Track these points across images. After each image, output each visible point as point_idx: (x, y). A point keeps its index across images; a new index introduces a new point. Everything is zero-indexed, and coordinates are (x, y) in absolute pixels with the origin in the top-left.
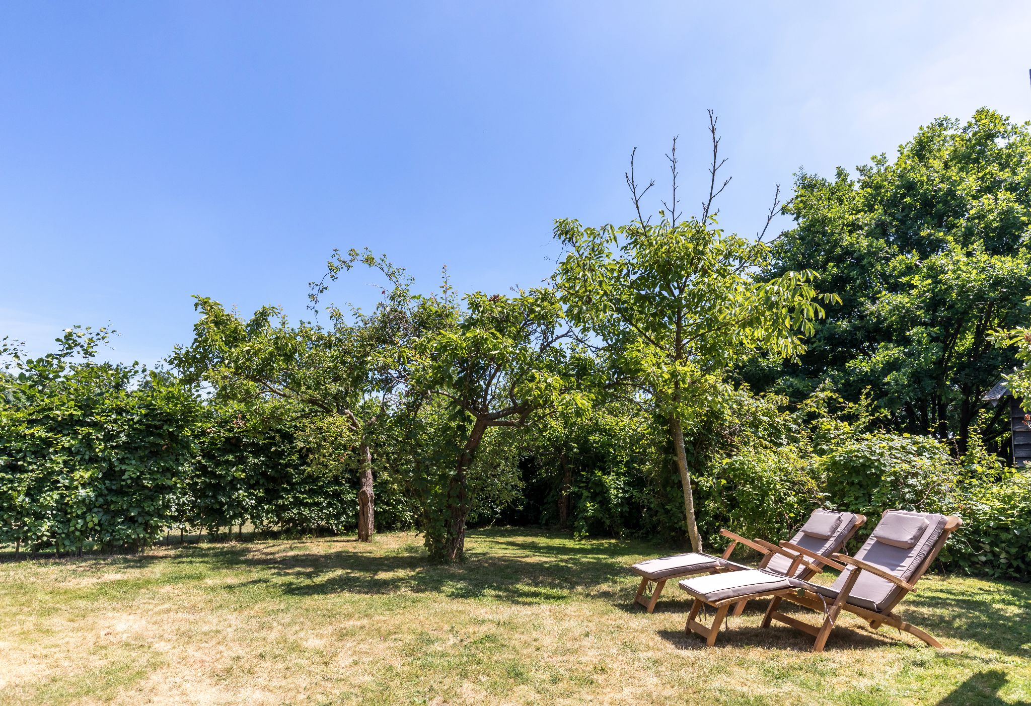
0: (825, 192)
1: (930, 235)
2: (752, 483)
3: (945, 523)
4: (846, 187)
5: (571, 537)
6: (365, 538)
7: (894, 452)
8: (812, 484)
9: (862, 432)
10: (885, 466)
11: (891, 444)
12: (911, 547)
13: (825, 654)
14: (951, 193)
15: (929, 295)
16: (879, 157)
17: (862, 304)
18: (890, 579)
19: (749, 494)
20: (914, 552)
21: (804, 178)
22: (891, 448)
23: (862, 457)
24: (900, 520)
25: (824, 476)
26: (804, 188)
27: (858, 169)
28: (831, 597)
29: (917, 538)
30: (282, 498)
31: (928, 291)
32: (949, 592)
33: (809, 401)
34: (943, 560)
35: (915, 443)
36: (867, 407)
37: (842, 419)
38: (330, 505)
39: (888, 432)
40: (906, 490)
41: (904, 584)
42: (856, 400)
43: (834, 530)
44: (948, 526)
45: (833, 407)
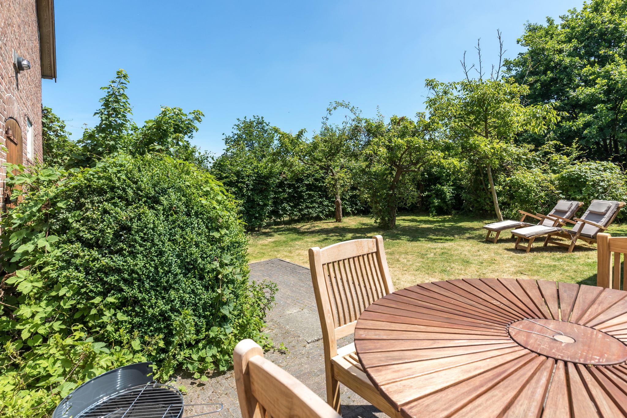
0: (543, 32)
1: (605, 53)
2: (522, 187)
3: (619, 205)
4: (554, 29)
5: (429, 216)
6: (339, 220)
7: (592, 170)
8: (553, 188)
9: (574, 160)
10: (588, 177)
11: (590, 167)
12: (604, 214)
13: (573, 253)
14: (616, 29)
15: (605, 88)
16: (572, 10)
17: (568, 92)
18: (597, 226)
19: (521, 193)
20: (606, 216)
21: (530, 26)
22: (590, 169)
23: (577, 174)
24: (599, 204)
25: (556, 182)
26: (530, 31)
27: (560, 17)
28: (574, 234)
29: (607, 211)
30: (301, 205)
31: (605, 85)
32: (621, 231)
33: (544, 146)
34: (619, 217)
35: (602, 165)
36: (577, 148)
37: (563, 154)
38: (319, 207)
39: (588, 161)
40: (599, 188)
41: (603, 228)
42: (570, 145)
43: (570, 209)
44: (620, 206)
45: (558, 149)
